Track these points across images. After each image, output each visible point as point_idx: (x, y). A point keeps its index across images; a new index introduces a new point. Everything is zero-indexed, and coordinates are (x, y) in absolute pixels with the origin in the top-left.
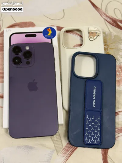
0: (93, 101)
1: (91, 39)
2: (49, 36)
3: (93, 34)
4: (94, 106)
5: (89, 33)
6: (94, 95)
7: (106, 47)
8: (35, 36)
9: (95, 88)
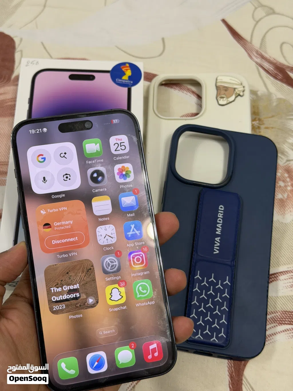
0: (216, 239)
1: (222, 102)
2: (124, 81)
5: (218, 88)
9: (221, 208)
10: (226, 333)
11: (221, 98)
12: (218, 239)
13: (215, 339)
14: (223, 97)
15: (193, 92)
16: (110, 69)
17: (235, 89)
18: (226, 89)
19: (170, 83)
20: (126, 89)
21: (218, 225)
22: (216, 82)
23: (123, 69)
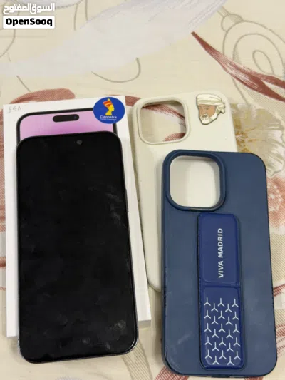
2: (108, 117)
3: (207, 109)
4: (222, 276)
6: (220, 249)
7: (239, 137)
8: (75, 118)
9: (220, 231)
10: (241, 355)
11: (204, 117)
12: (220, 263)
13: (230, 362)
14: (206, 116)
15: (175, 112)
16: (92, 106)
17: (216, 106)
19: (151, 106)
20: (111, 125)
22: (197, 101)
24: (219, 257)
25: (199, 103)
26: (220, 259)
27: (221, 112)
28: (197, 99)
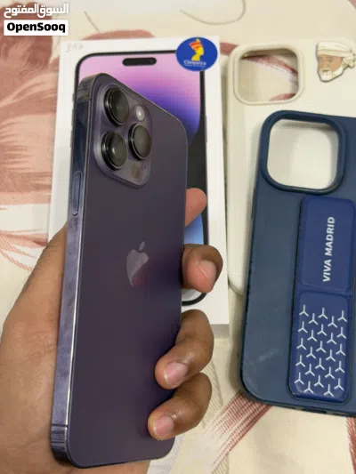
0: (326, 262)
1: (325, 77)
2: (194, 63)
3: (330, 61)
4: (328, 279)
5: (319, 58)
6: (329, 244)
8: (152, 61)
9: (331, 221)
10: (345, 384)
11: (325, 71)
12: (328, 262)
13: (329, 392)
14: (327, 71)
15: (286, 66)
16: (175, 47)
17: (342, 58)
18: (330, 59)
19: (254, 56)
20: (198, 73)
21: (327, 244)
22: (317, 51)
23: (193, 47)
24: (327, 254)
25: (320, 53)
26: (328, 258)
27: (348, 66)
28: (317, 47)
